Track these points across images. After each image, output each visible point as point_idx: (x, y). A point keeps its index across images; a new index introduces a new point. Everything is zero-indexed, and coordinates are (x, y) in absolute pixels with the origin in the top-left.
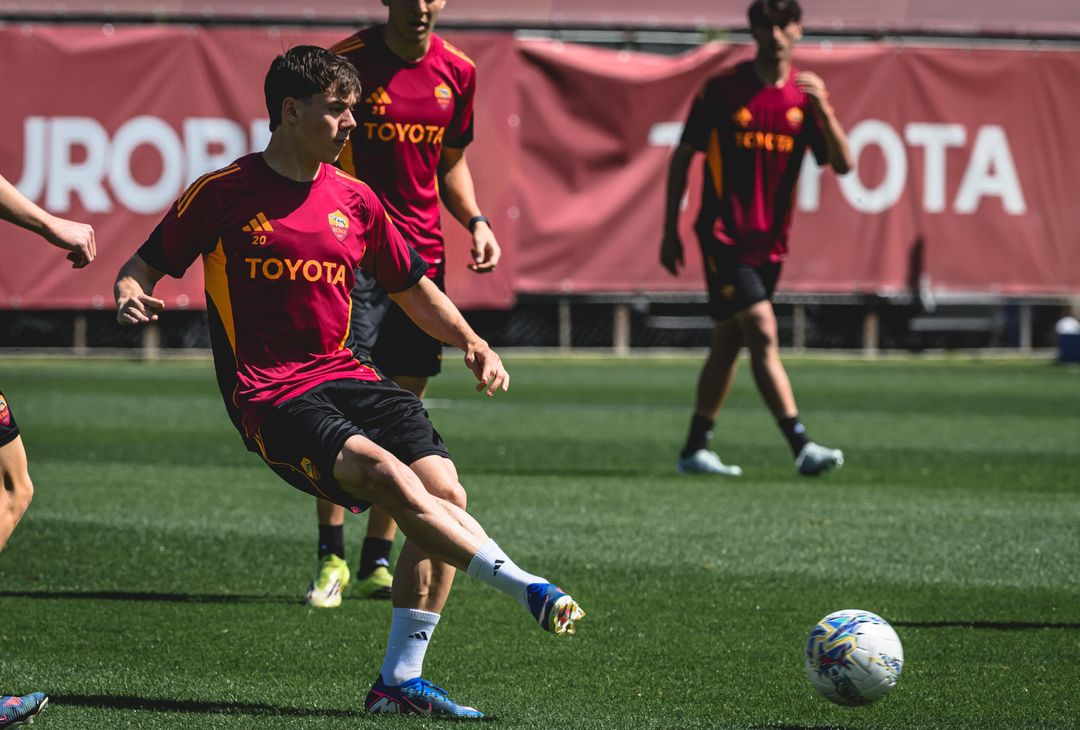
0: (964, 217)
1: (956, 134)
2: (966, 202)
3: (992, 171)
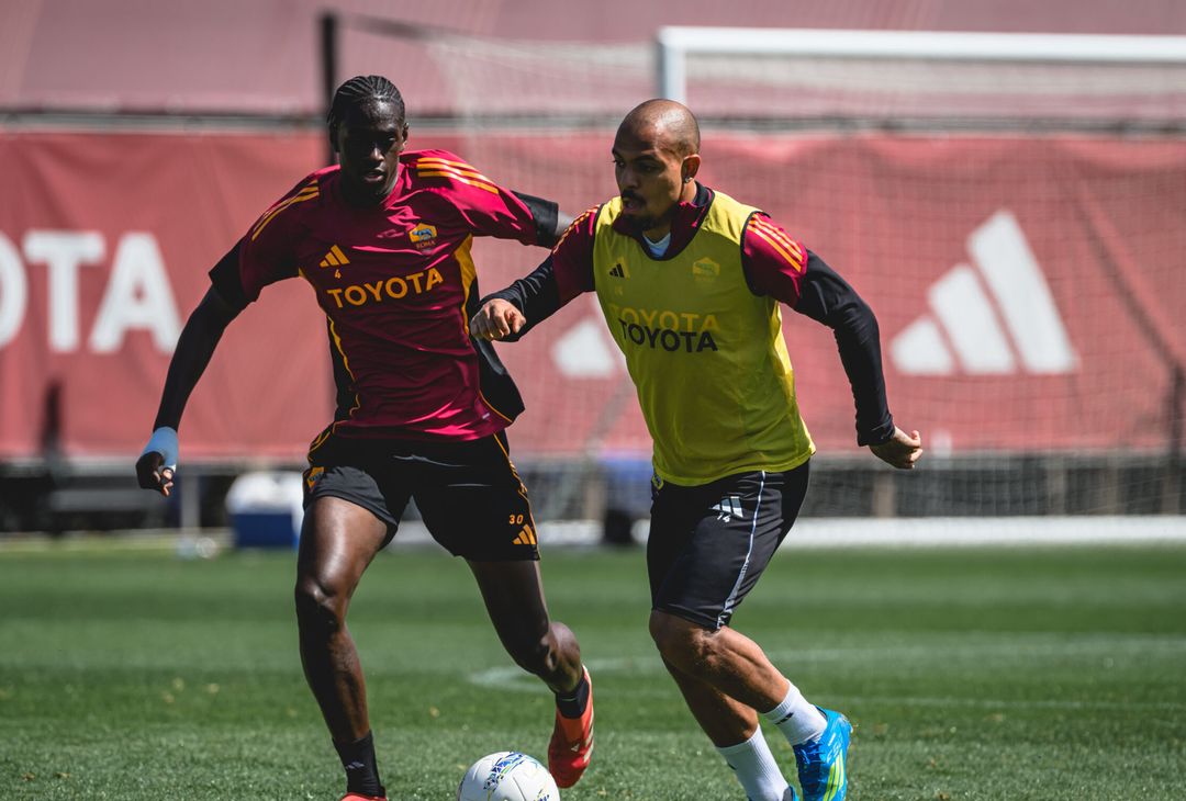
0: (104, 360)
1: (90, 246)
2: (106, 337)
3: (139, 294)
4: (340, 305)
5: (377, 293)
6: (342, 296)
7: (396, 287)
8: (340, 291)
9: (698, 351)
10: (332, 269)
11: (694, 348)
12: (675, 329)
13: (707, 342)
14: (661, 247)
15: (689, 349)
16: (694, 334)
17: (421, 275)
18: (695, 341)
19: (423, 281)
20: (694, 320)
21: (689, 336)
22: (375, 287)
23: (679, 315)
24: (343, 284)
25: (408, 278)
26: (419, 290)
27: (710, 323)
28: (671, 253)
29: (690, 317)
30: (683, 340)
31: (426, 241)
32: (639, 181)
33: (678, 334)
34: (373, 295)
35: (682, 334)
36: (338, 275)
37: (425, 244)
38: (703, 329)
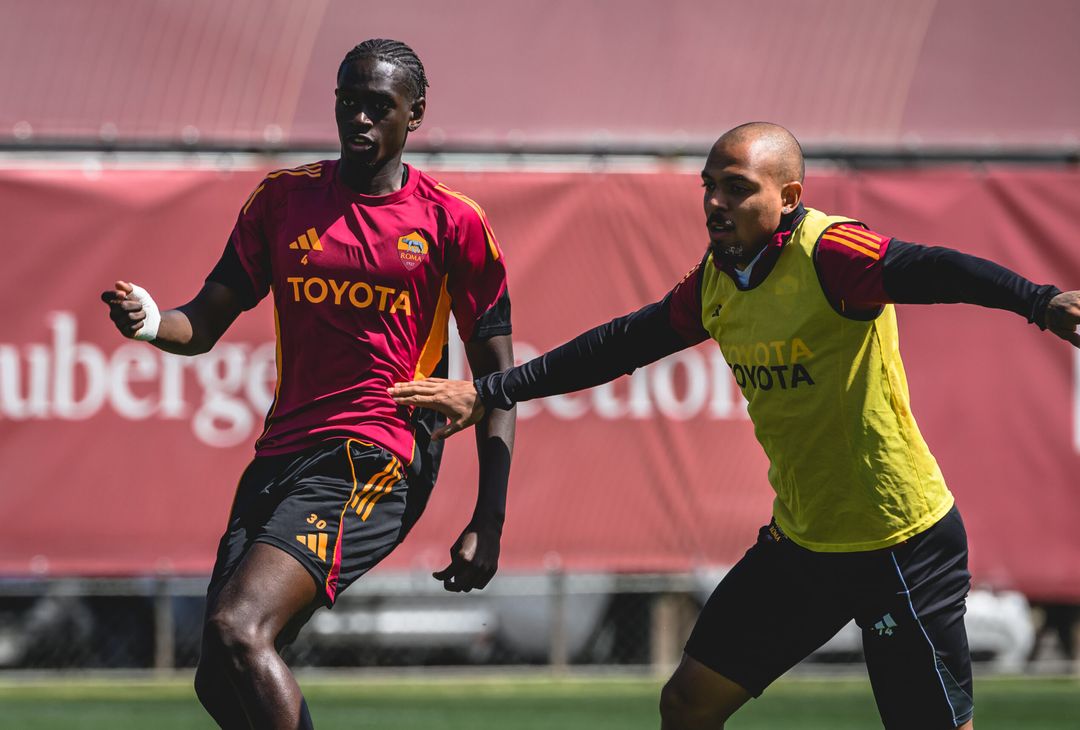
4: (297, 299)
5: (338, 294)
6: (301, 286)
7: (361, 295)
8: (301, 280)
9: (793, 387)
10: (301, 252)
11: (788, 383)
12: (766, 364)
13: (800, 375)
14: (745, 274)
15: (784, 386)
16: (785, 368)
17: (393, 291)
18: (788, 375)
19: (391, 299)
20: (782, 348)
21: (779, 369)
22: (339, 288)
23: (768, 345)
24: (307, 272)
25: (377, 288)
26: (382, 307)
27: (799, 350)
28: (757, 280)
29: (778, 345)
30: (774, 374)
31: (414, 254)
32: (728, 204)
33: (769, 369)
34: (334, 295)
35: (773, 368)
36: (304, 261)
37: (411, 257)
38: (794, 360)
